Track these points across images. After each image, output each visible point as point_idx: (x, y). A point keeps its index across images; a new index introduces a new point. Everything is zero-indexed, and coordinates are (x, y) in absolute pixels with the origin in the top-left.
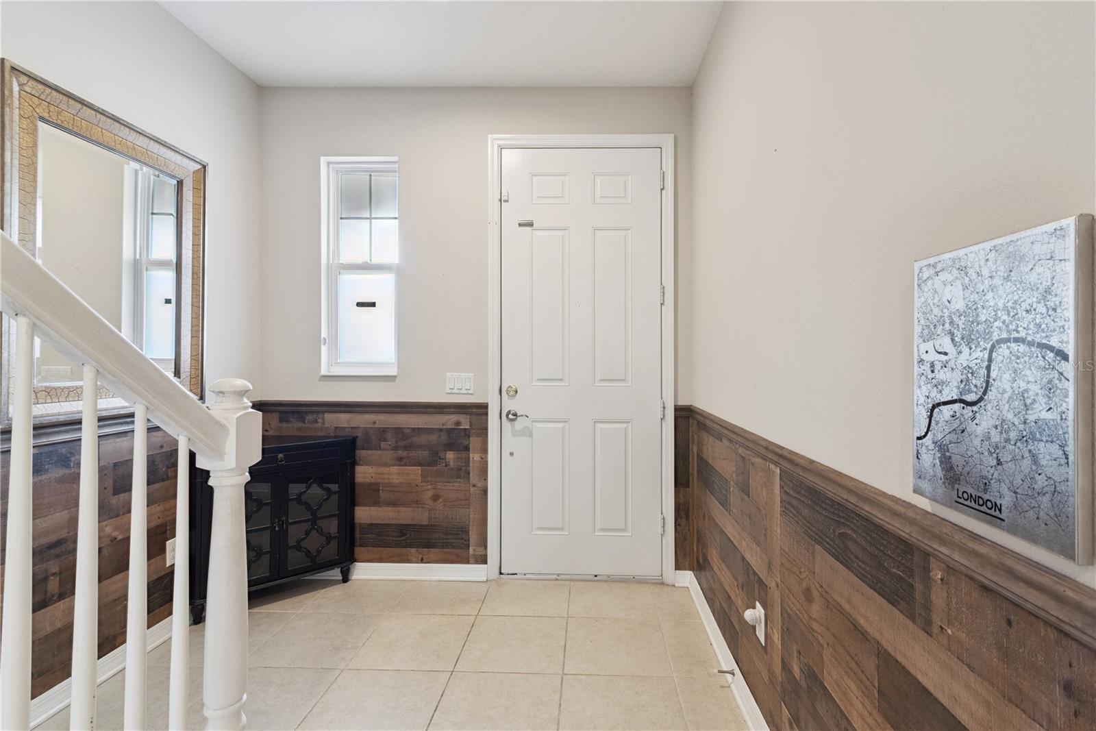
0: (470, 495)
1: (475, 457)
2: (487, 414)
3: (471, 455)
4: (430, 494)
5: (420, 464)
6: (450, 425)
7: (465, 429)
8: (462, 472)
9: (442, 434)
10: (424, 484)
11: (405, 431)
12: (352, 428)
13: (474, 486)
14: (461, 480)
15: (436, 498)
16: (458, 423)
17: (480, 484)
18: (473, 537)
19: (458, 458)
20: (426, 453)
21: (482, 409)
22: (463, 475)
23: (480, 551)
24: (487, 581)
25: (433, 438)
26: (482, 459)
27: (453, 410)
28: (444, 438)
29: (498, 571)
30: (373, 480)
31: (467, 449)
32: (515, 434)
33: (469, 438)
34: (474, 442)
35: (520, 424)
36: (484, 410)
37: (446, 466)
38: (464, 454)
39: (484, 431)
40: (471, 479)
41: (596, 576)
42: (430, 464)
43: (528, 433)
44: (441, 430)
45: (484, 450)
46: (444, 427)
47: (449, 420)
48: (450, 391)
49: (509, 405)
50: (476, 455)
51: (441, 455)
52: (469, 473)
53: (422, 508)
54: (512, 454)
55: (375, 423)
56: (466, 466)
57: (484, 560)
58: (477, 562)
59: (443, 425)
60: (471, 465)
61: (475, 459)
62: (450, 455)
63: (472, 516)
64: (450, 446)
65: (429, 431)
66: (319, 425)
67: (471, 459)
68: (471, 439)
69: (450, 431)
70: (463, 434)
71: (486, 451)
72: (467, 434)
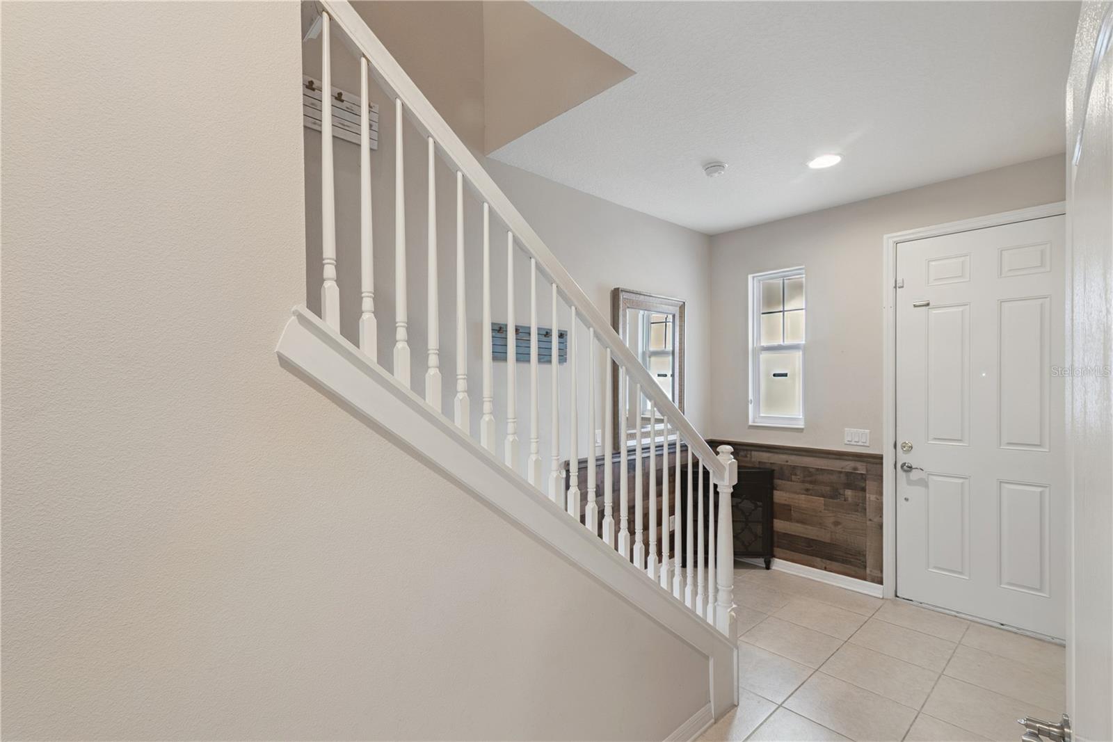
0: (867, 526)
1: (871, 497)
2: (882, 464)
3: (867, 495)
4: (832, 519)
5: (823, 496)
6: (848, 470)
7: (862, 474)
8: (860, 507)
9: (842, 475)
10: (826, 512)
11: (811, 470)
12: (771, 463)
13: (870, 520)
14: (858, 514)
15: (836, 524)
16: (855, 469)
17: (876, 520)
18: (870, 561)
19: (855, 496)
20: (828, 488)
21: (879, 458)
22: (860, 510)
23: (876, 574)
24: (883, 598)
25: (834, 478)
26: (878, 499)
27: (851, 458)
28: (843, 478)
29: (894, 594)
30: (786, 503)
31: (864, 490)
32: (910, 482)
33: (865, 480)
34: (870, 485)
35: (914, 475)
36: (878, 461)
37: (845, 500)
38: (861, 494)
39: (880, 478)
40: (868, 514)
41: (1002, 625)
42: (831, 497)
43: (924, 483)
44: (840, 472)
46: (843, 470)
47: (848, 466)
48: (848, 443)
49: (903, 458)
50: (871, 496)
51: (841, 491)
52: (865, 509)
53: (825, 529)
54: (907, 499)
55: (787, 462)
56: (863, 503)
57: (880, 581)
58: (873, 581)
59: (842, 468)
60: (867, 503)
61: (871, 499)
62: (849, 493)
63: (868, 544)
64: (848, 486)
65: (831, 472)
66: (748, 459)
67: (867, 498)
68: (867, 482)
69: (848, 474)
70: (859, 477)
71: (881, 494)
72: (863, 477)
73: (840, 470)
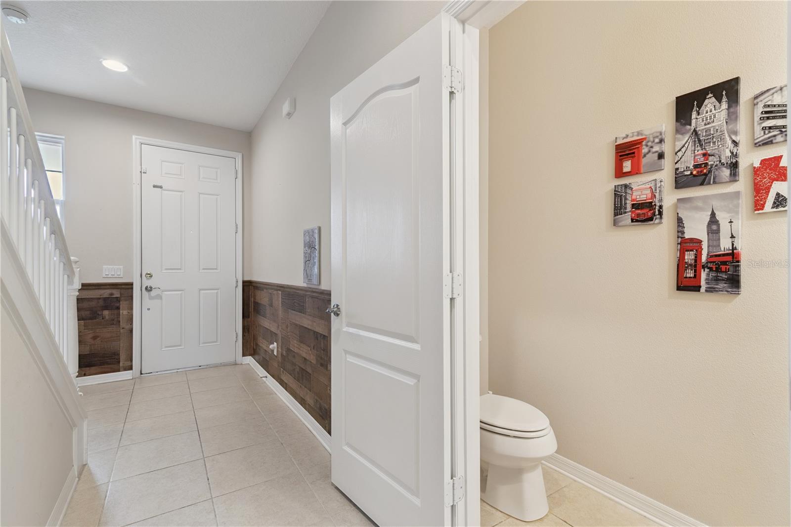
0: (120, 333)
1: (124, 312)
2: (132, 288)
3: (121, 312)
4: (91, 336)
5: (82, 319)
6: (106, 295)
7: (117, 297)
8: (115, 321)
9: (100, 301)
10: (86, 331)
13: (123, 328)
14: (114, 326)
15: (95, 338)
16: (112, 294)
17: (127, 327)
18: (123, 357)
19: (112, 314)
20: (88, 312)
21: (130, 285)
22: (115, 323)
23: (128, 364)
24: (133, 379)
25: (93, 304)
26: (129, 313)
27: (108, 287)
28: (101, 303)
29: (140, 373)
31: (118, 308)
32: (151, 298)
33: (119, 301)
34: (123, 304)
35: (153, 293)
36: (130, 287)
37: (103, 319)
38: (116, 312)
39: (131, 298)
40: (121, 325)
41: (200, 366)
42: (91, 319)
43: (159, 297)
44: (99, 299)
45: (131, 308)
46: (102, 297)
47: (106, 293)
48: (106, 276)
49: (147, 283)
50: (125, 311)
51: (100, 313)
52: (119, 322)
53: (85, 344)
54: (149, 309)
56: (118, 318)
57: (131, 368)
58: (125, 370)
59: (101, 295)
60: (121, 317)
61: (124, 313)
62: (106, 313)
63: (121, 345)
64: (106, 308)
65: (90, 299)
67: (121, 314)
68: (121, 302)
69: (105, 299)
70: (115, 300)
71: (132, 309)
72: (118, 300)
73: (99, 297)
